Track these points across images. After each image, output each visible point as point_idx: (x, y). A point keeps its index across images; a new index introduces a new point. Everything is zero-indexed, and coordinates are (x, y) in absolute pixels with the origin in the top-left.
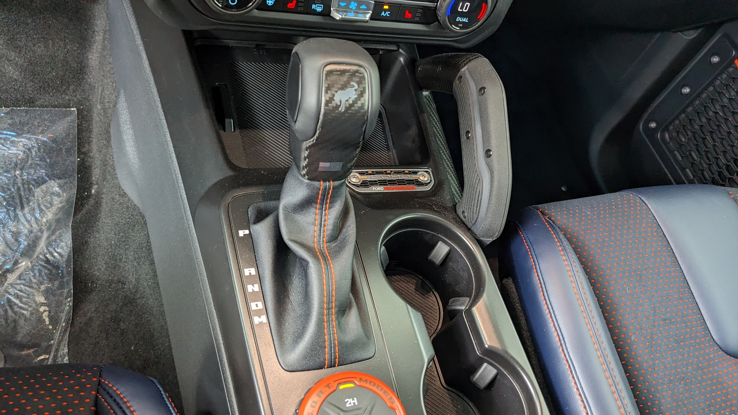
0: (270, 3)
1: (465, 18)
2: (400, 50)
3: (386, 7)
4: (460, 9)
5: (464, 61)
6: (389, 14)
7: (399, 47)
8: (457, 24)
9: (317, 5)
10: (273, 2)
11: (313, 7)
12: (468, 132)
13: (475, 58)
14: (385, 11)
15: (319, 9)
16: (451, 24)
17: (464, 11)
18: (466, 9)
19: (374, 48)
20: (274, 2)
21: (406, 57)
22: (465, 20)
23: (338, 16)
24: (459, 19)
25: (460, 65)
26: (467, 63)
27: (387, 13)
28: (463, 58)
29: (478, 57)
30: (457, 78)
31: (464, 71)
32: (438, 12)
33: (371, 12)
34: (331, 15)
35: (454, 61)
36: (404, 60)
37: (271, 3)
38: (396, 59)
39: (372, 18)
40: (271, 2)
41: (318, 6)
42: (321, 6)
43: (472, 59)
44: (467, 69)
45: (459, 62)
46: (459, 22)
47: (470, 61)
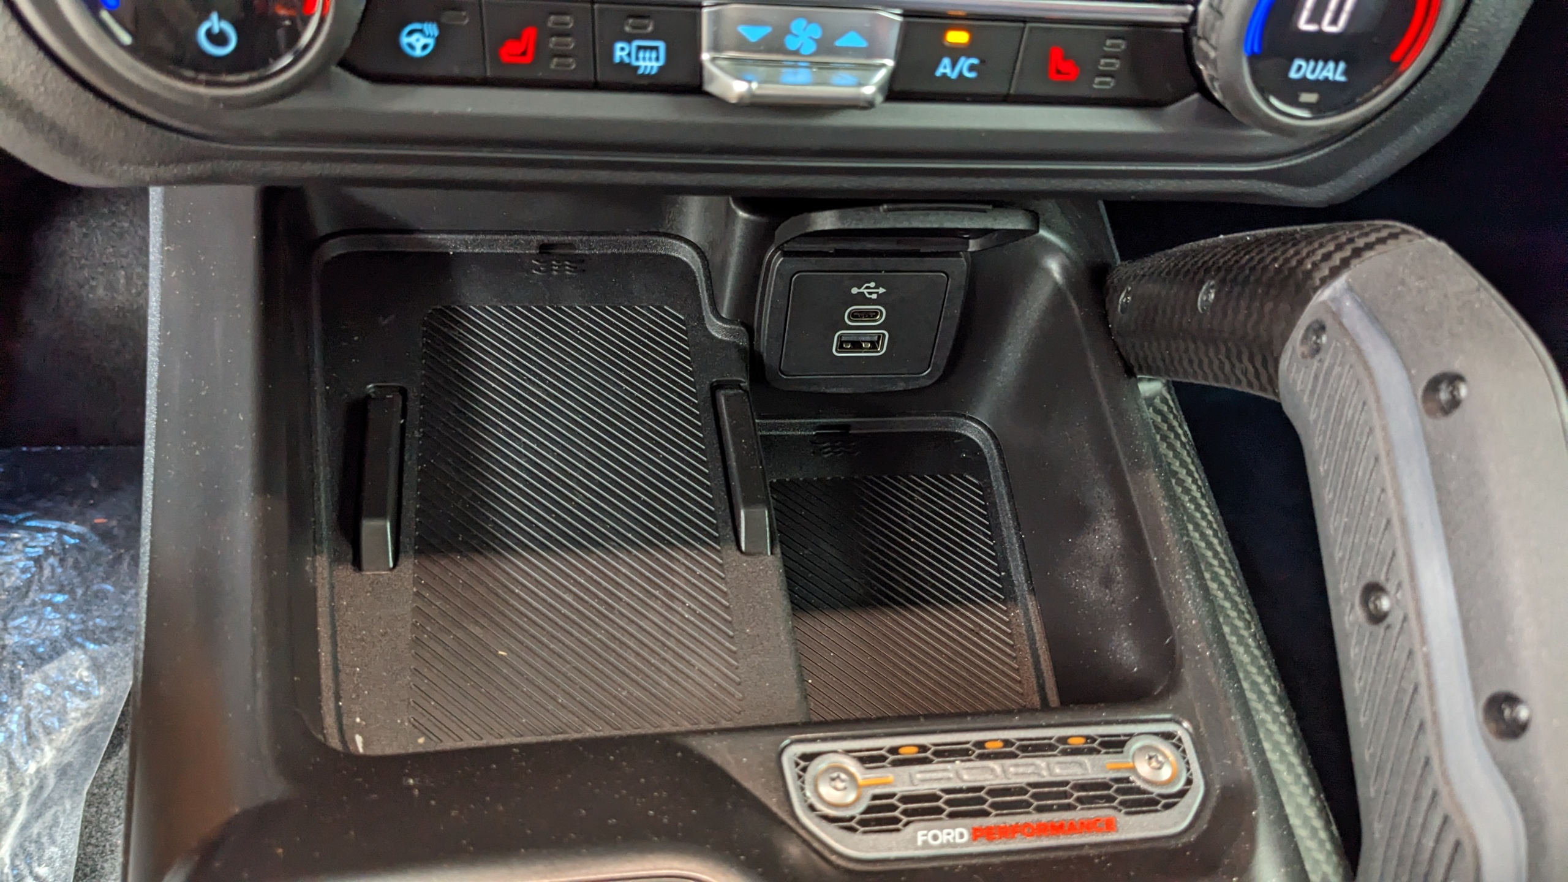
0: (419, 46)
1: (1331, 65)
2: (1043, 233)
3: (957, 37)
4: (1310, 21)
5: (1327, 257)
6: (972, 68)
7: (1036, 220)
8: (1290, 92)
9: (636, 43)
10: (431, 42)
11: (621, 52)
12: (1373, 590)
13: (1382, 241)
14: (956, 53)
15: (649, 63)
16: (1263, 91)
17: (1327, 28)
18: (1334, 21)
19: (936, 226)
20: (438, 40)
21: (1068, 256)
22: (1333, 72)
23: (735, 88)
24: (1302, 69)
25: (1308, 274)
26: (1345, 263)
27: (965, 63)
28: (1321, 246)
29: (1394, 236)
30: (1298, 333)
31: (1334, 299)
32: (1203, 44)
33: (890, 63)
34: (710, 88)
35: (1275, 260)
36: (1065, 270)
37: (425, 47)
38: (1032, 266)
39: (894, 92)
40: (424, 41)
41: (645, 48)
42: (656, 48)
43: (1369, 246)
44: (1350, 288)
45: (1301, 262)
46: (1305, 85)
47: (1357, 253)
